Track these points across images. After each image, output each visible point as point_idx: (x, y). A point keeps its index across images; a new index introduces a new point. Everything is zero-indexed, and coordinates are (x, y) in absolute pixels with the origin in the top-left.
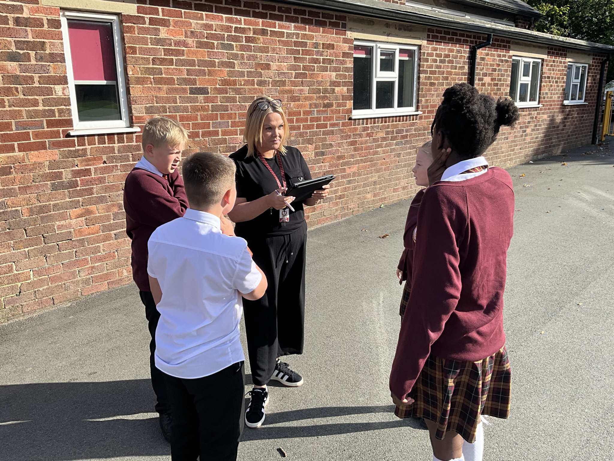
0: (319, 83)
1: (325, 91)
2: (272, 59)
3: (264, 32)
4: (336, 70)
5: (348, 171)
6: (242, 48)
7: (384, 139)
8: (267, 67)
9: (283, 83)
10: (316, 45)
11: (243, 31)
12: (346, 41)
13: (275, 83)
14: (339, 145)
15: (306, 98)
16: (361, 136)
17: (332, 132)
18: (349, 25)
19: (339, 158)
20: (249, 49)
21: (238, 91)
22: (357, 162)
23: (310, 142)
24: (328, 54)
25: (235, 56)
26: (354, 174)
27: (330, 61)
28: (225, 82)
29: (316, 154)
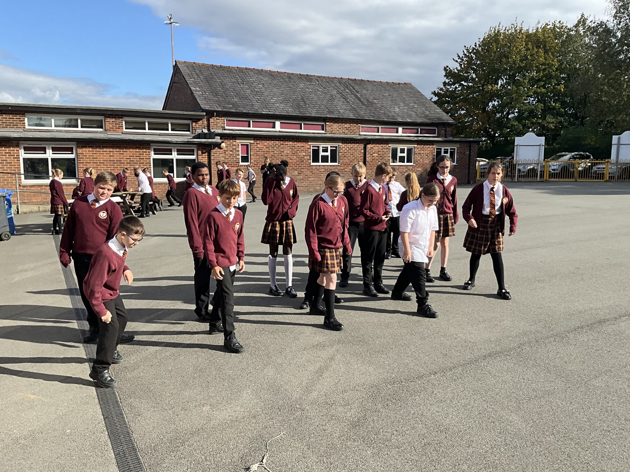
0: (299, 156)
1: (301, 157)
2: (285, 150)
3: (283, 144)
4: (305, 152)
5: (309, 179)
6: (277, 148)
7: (324, 172)
8: (284, 152)
9: (288, 156)
10: (298, 146)
11: (277, 144)
12: (308, 145)
13: (285, 156)
14: (306, 172)
15: (295, 159)
16: (314, 170)
17: (304, 168)
18: (309, 141)
19: (306, 175)
20: (278, 148)
21: (275, 157)
22: (313, 177)
23: (296, 170)
24: (302, 149)
25: (275, 150)
26: (312, 181)
27: (303, 150)
28: (272, 155)
29: (298, 174)
